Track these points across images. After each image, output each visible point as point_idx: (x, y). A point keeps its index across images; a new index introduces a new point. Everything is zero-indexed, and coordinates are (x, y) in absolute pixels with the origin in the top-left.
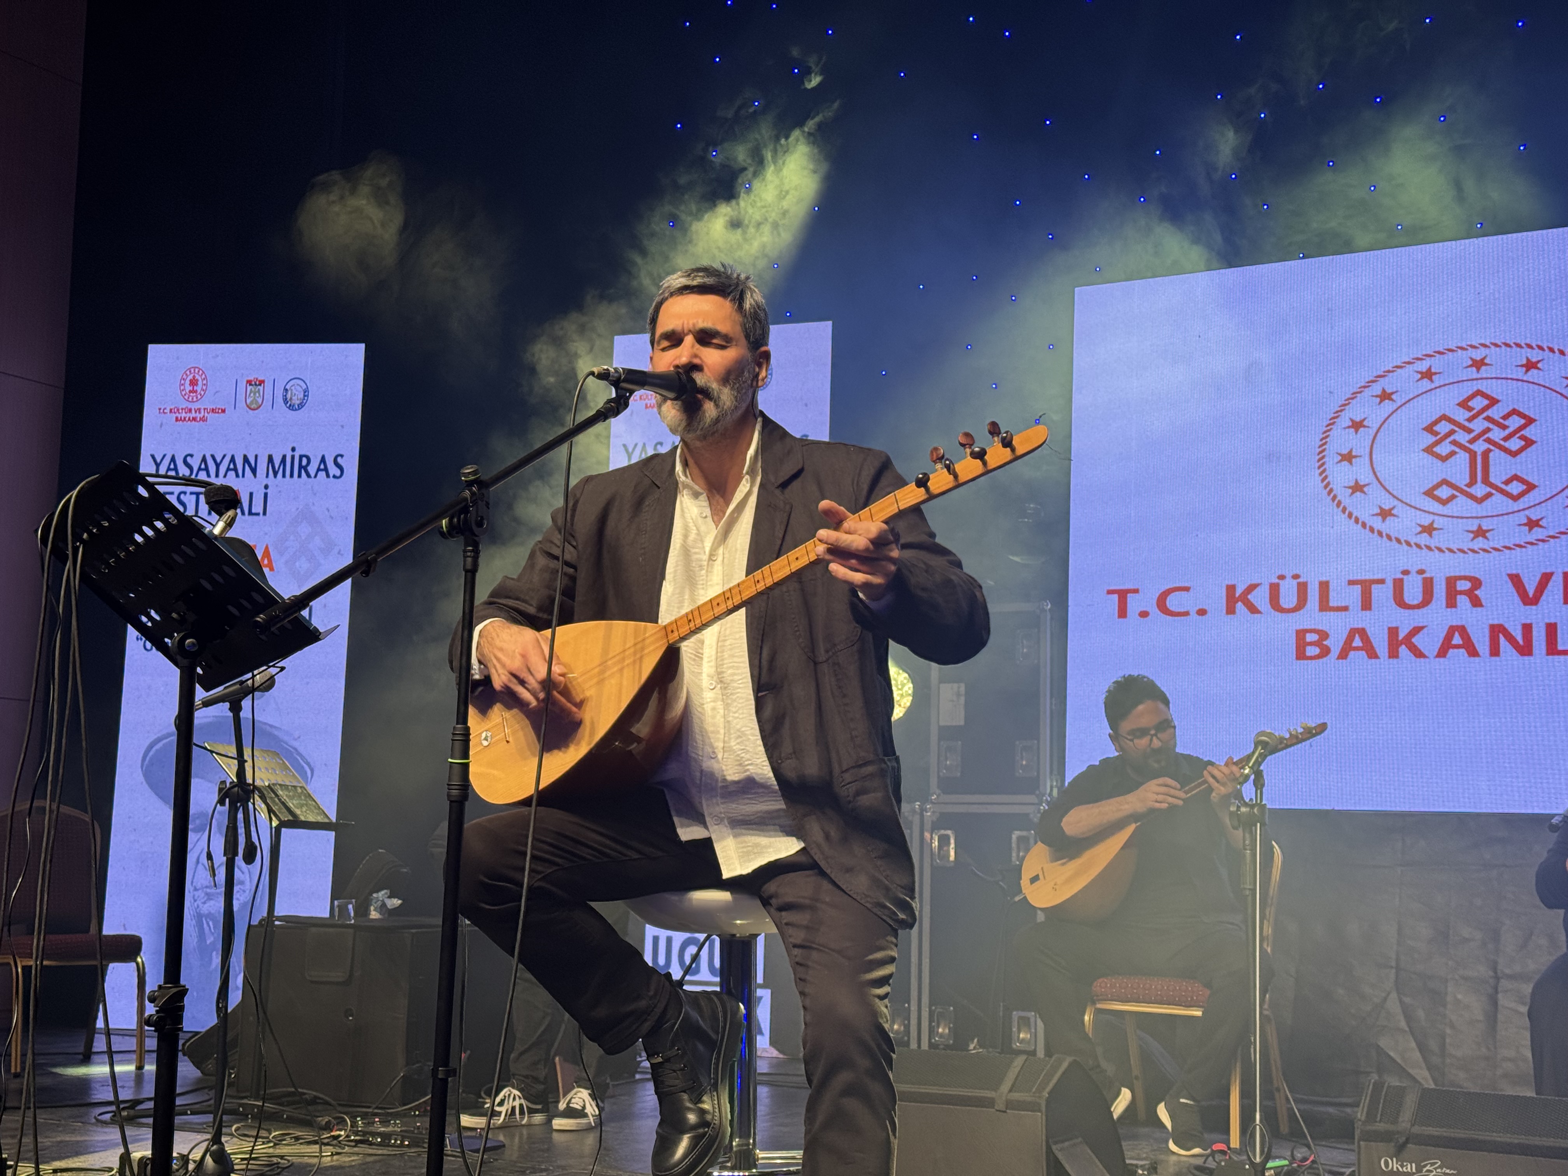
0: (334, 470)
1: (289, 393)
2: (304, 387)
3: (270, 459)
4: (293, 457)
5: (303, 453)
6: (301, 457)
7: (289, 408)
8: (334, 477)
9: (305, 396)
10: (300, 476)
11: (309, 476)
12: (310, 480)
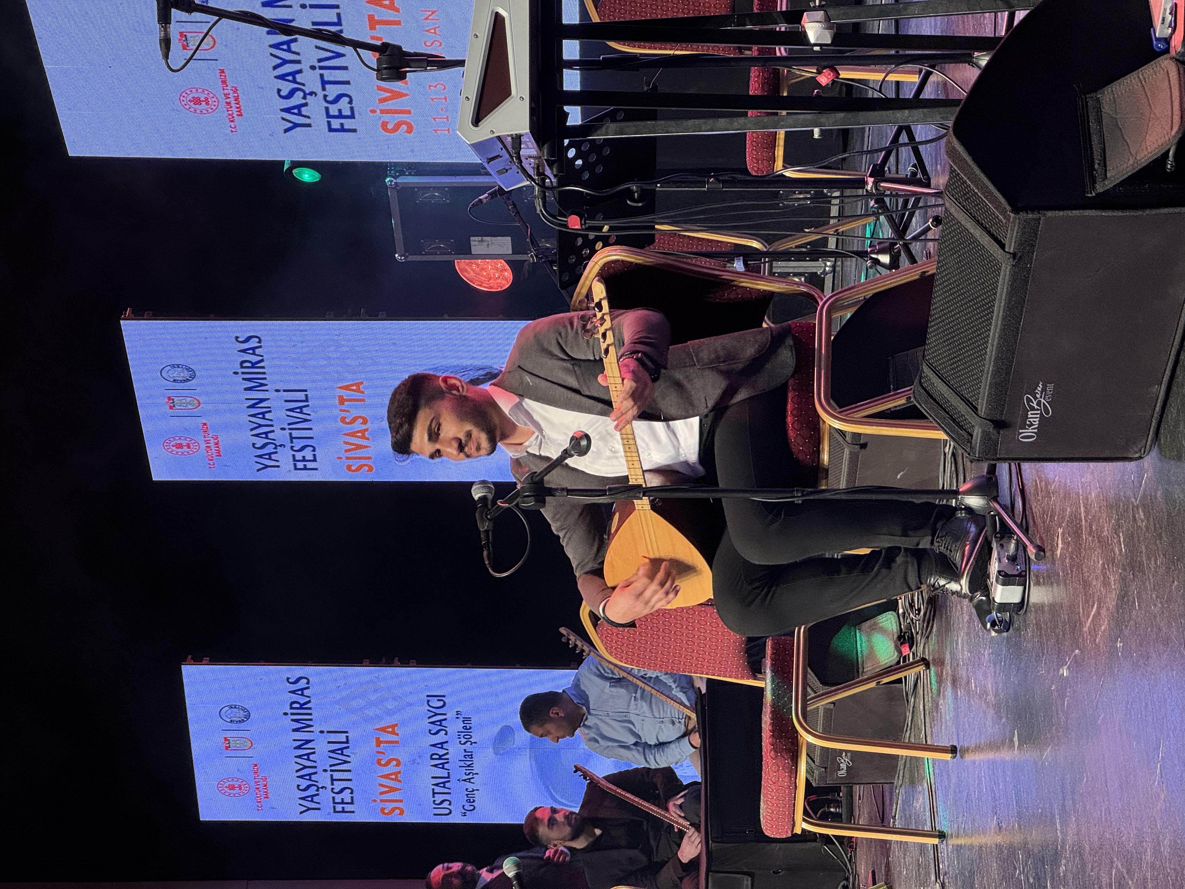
0: (303, 683)
1: (233, 719)
2: (227, 708)
3: (295, 730)
4: (292, 714)
5: (289, 707)
6: (292, 708)
7: (248, 719)
8: (308, 683)
9: (235, 708)
10: (310, 709)
11: (309, 702)
12: (312, 701)
